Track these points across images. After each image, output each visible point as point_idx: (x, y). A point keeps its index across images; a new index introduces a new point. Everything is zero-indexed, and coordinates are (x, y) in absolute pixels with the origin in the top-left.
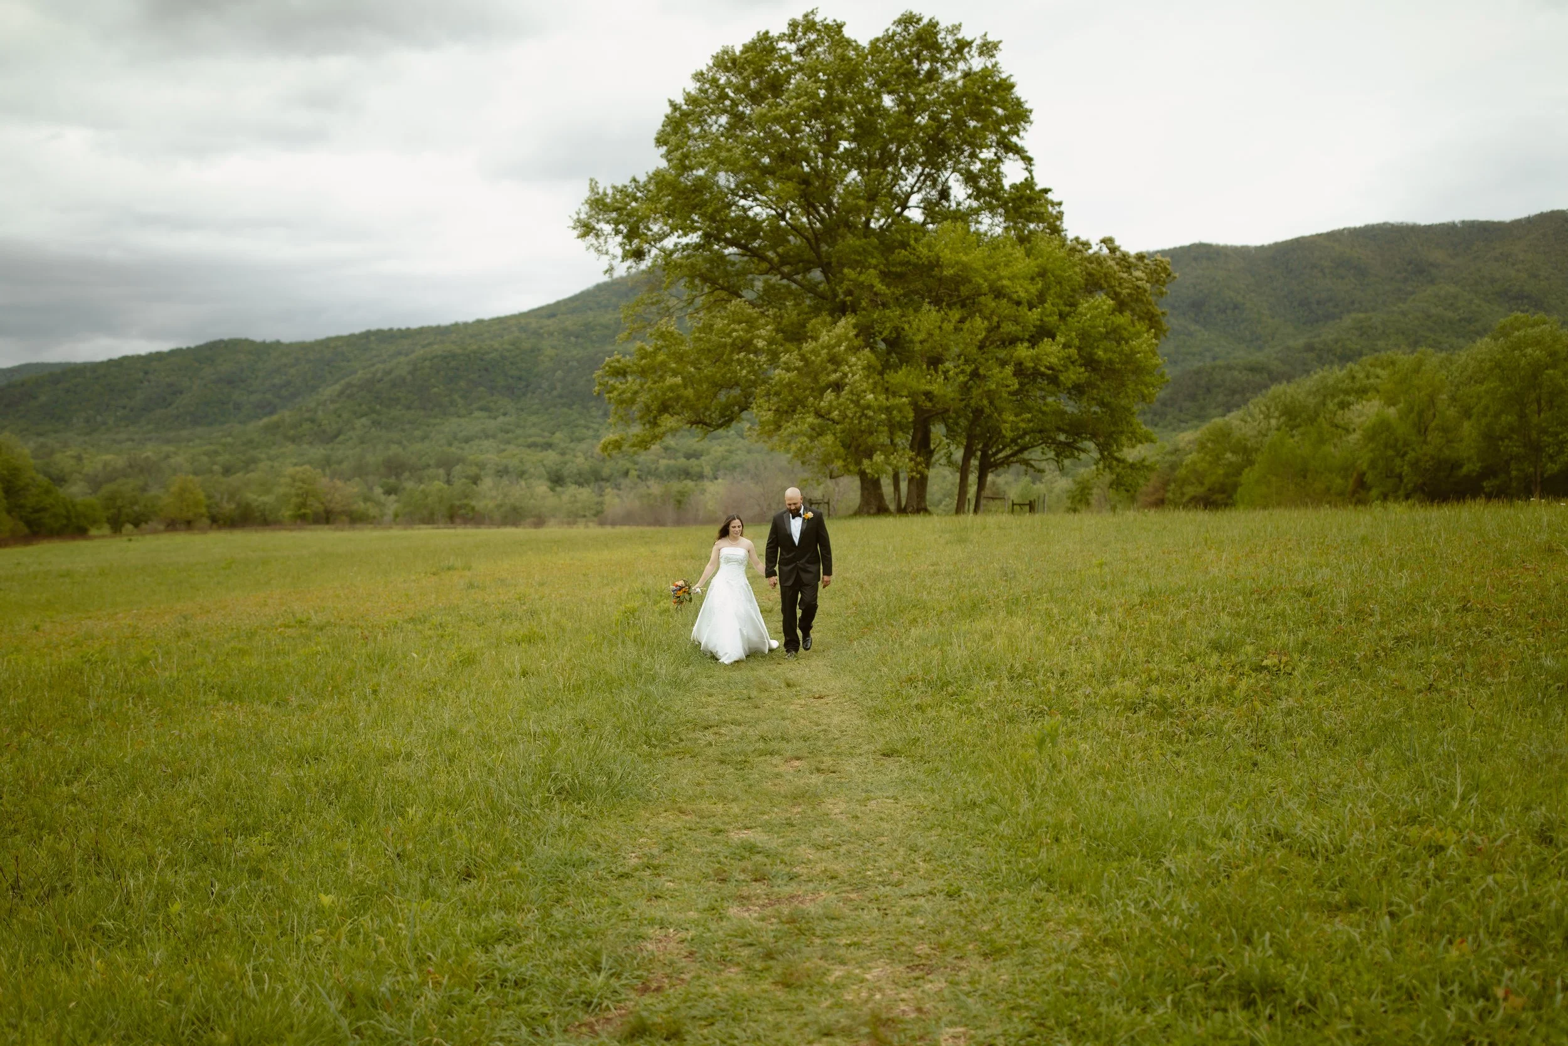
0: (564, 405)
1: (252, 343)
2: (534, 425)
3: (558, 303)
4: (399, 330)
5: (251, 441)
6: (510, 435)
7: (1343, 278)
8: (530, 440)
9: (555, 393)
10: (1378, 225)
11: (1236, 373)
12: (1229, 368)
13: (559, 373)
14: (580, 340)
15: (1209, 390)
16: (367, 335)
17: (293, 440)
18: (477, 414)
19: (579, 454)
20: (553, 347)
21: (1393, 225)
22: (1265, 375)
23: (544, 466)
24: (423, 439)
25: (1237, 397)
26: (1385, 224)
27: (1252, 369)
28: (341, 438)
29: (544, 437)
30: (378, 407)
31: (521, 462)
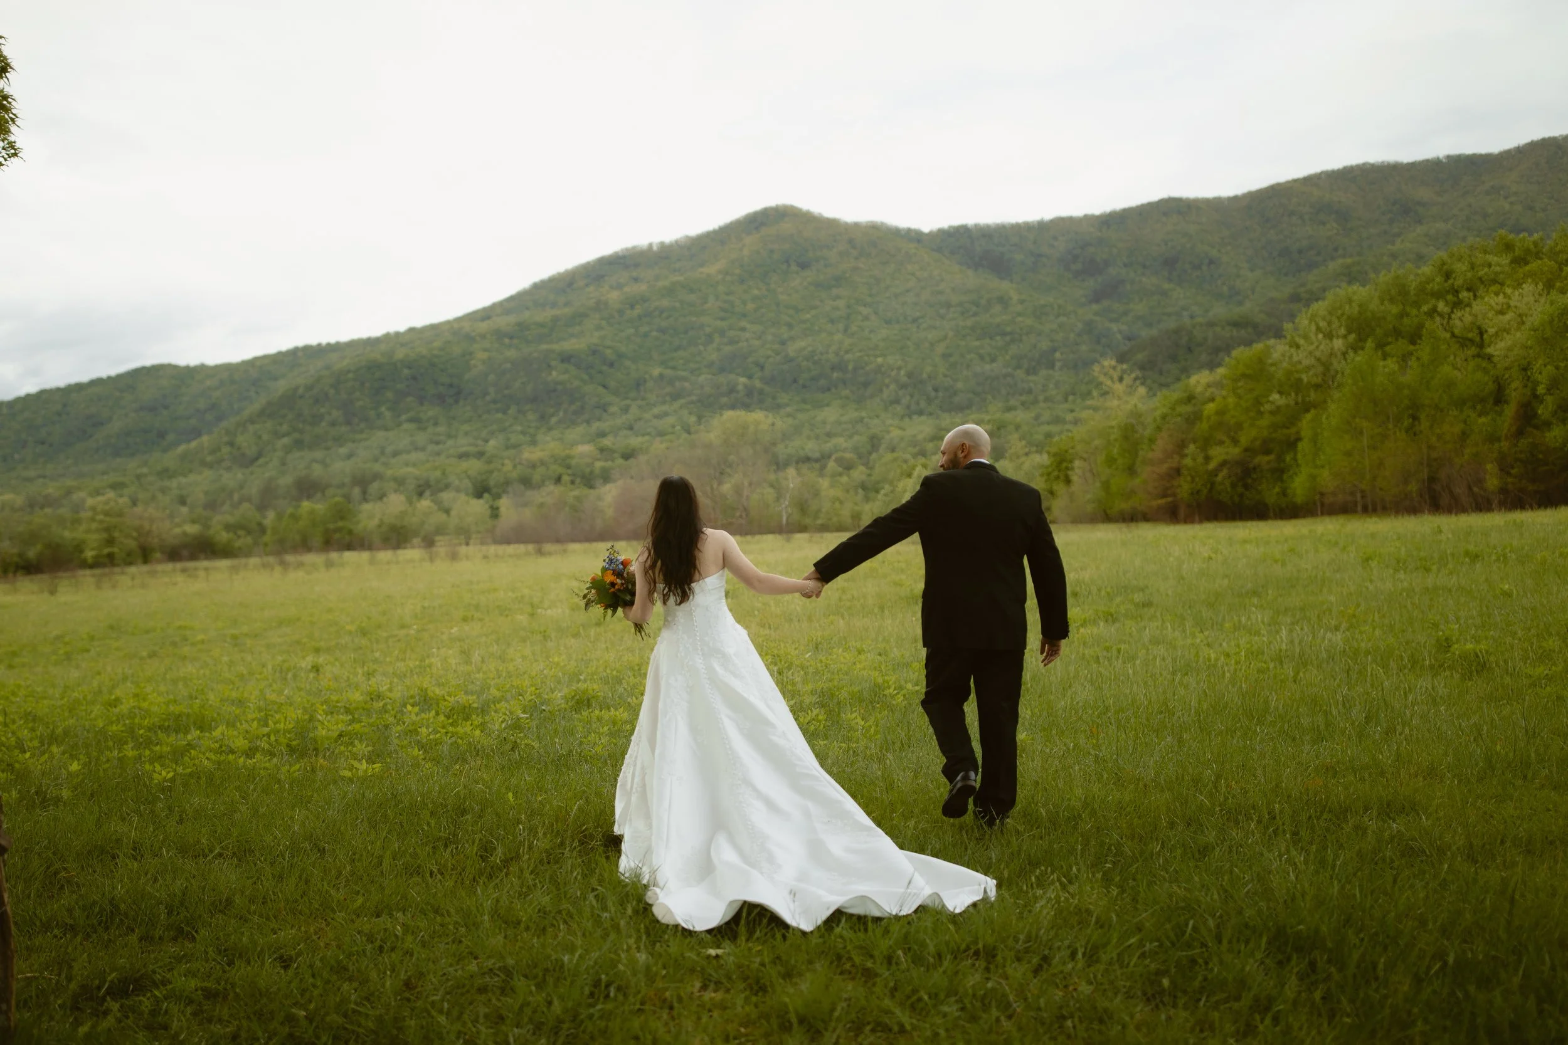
0: (498, 411)
1: (175, 367)
2: (466, 434)
3: (494, 306)
4: (329, 344)
5: (166, 470)
6: (441, 446)
7: (1324, 224)
8: (464, 449)
9: (488, 398)
10: (1358, 166)
11: (1218, 329)
12: (1211, 324)
13: (492, 377)
14: (515, 341)
15: (1190, 350)
16: (294, 352)
17: (210, 466)
18: (406, 426)
19: (507, 461)
20: (485, 350)
21: (1373, 165)
22: (1250, 330)
23: (469, 477)
24: (350, 456)
26: (1364, 164)
27: (1235, 325)
28: (261, 461)
29: (477, 446)
30: (301, 426)
31: (444, 473)
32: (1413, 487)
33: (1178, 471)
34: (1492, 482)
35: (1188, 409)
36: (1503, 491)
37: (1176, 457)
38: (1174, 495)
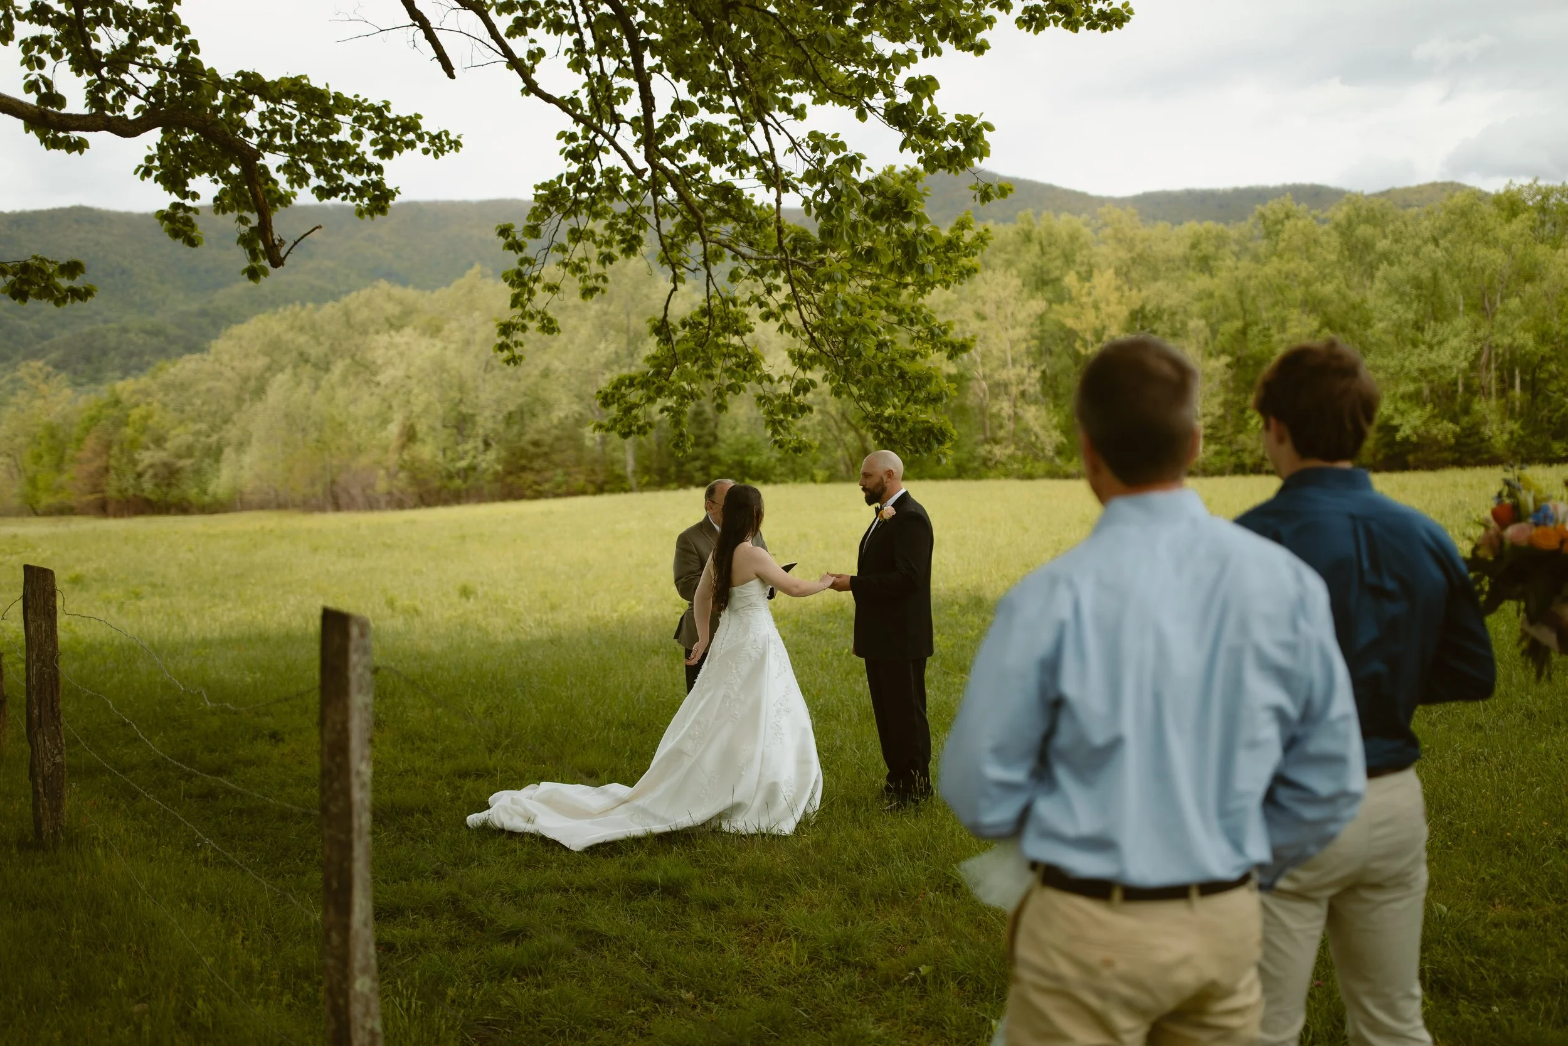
11: (132, 336)
12: (124, 331)
15: (104, 352)
22: (162, 339)
25: (134, 361)
32: (319, 489)
33: (107, 469)
34: (382, 486)
35: (115, 412)
36: (390, 493)
37: (105, 457)
38: (102, 491)
